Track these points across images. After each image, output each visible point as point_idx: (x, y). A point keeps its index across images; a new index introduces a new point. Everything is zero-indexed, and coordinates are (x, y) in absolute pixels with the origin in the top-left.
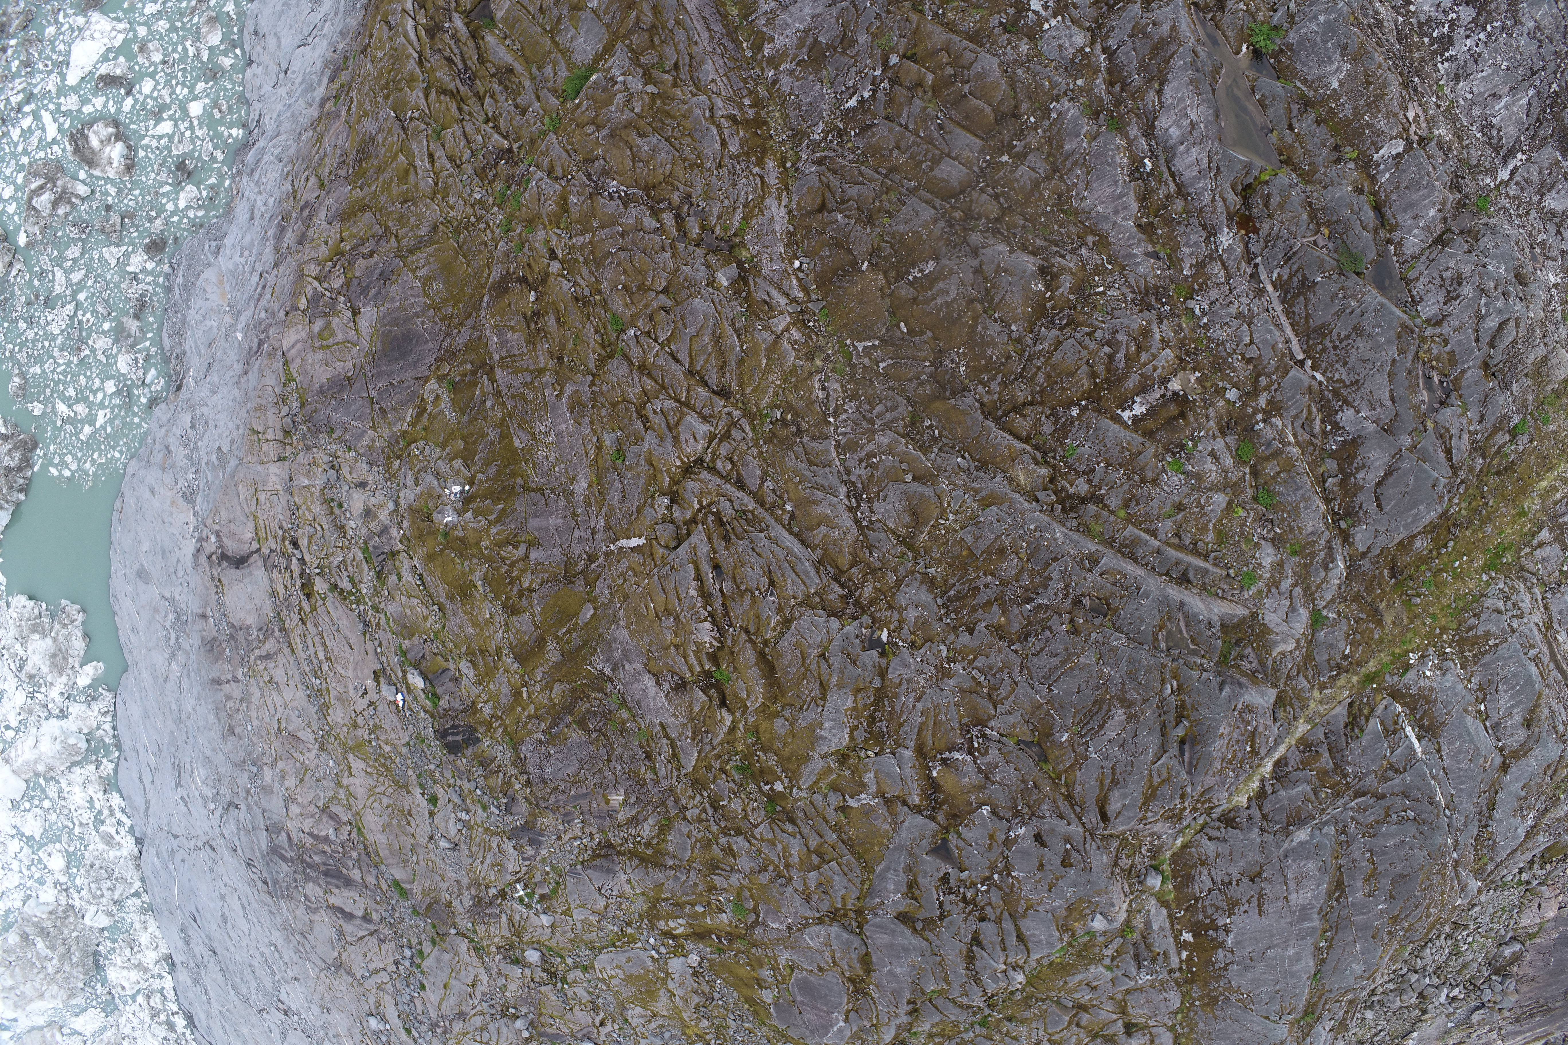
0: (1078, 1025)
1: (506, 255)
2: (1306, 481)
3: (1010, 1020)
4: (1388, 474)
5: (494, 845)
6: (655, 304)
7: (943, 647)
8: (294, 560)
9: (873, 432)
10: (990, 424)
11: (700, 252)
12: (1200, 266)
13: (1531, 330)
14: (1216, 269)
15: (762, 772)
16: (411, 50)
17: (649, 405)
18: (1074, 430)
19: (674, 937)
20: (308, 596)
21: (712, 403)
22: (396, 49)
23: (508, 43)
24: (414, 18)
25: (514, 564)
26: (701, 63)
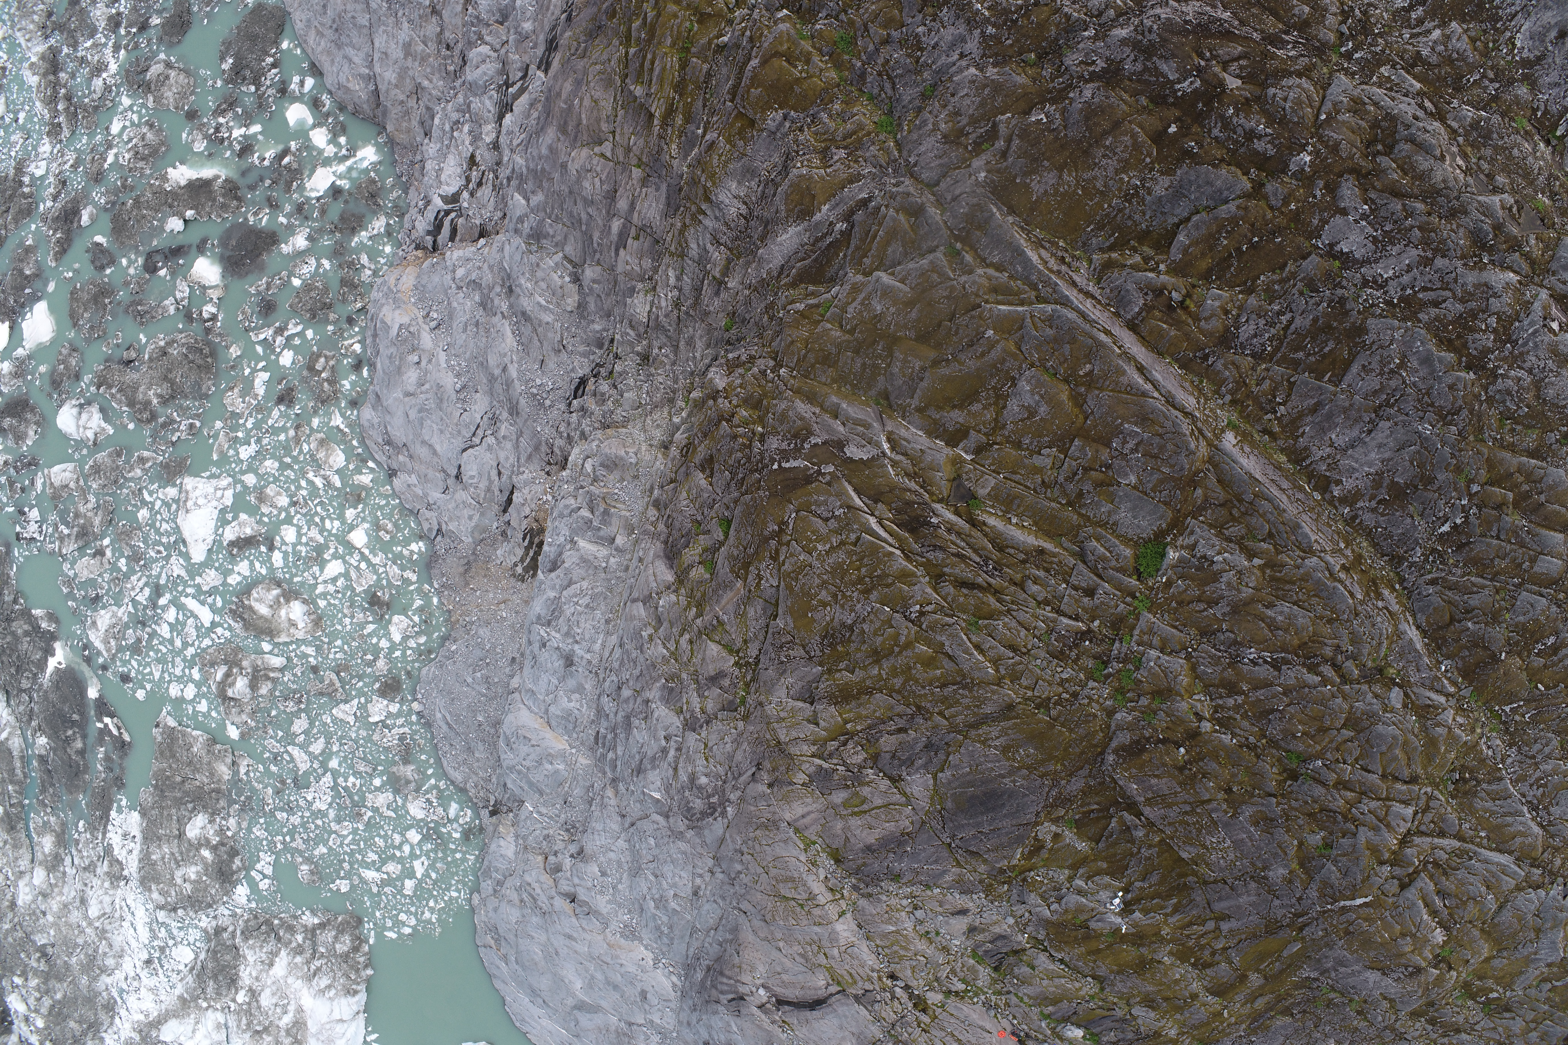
1: (1133, 723)
6: (1339, 739)
8: (897, 990)
9: (1536, 764)
11: (1364, 688)
17: (1354, 810)
20: (924, 1011)
21: (1410, 791)
22: (855, 545)
23: (1014, 520)
24: (872, 515)
25: (1202, 936)
26: (1296, 527)
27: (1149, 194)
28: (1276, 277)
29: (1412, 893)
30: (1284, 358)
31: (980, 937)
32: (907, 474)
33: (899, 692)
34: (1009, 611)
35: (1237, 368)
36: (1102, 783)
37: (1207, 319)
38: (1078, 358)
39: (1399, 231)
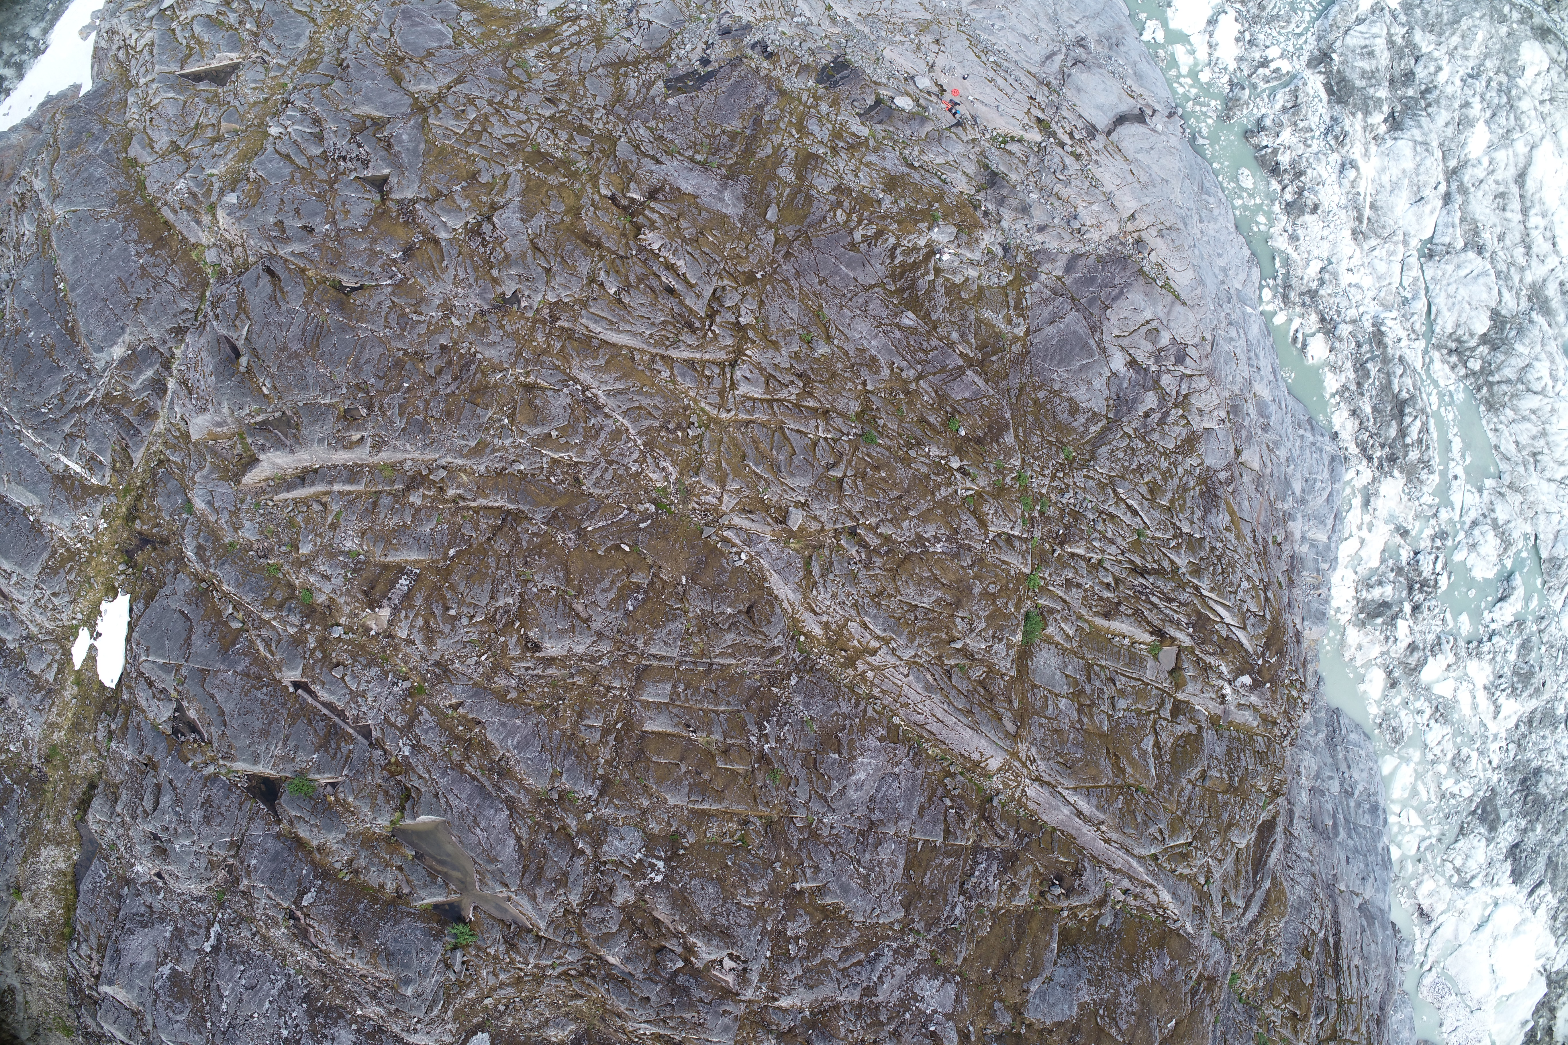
0: (213, 125)
1: (1008, 456)
2: (247, 599)
3: (266, 100)
4: (188, 641)
5: (759, 10)
6: (842, 466)
7: (457, 323)
8: (1070, 142)
9: (604, 455)
10: (512, 507)
11: (829, 526)
12: (414, 717)
13: (134, 817)
14: (400, 722)
15: (556, 168)
16: (1213, 596)
17: (801, 384)
18: (446, 538)
19: (569, 19)
20: (1039, 121)
21: (747, 412)
22: (1231, 593)
23: (1127, 641)
24: (1229, 626)
25: (859, 224)
26: (928, 688)
27: (1088, 981)
30: (958, 856)
31: (1016, 203)
32: (1212, 668)
33: (1161, 454)
34: (1123, 554)
35: (996, 834)
36: (997, 384)
37: (1028, 876)
38: (1129, 811)
39: (898, 1016)
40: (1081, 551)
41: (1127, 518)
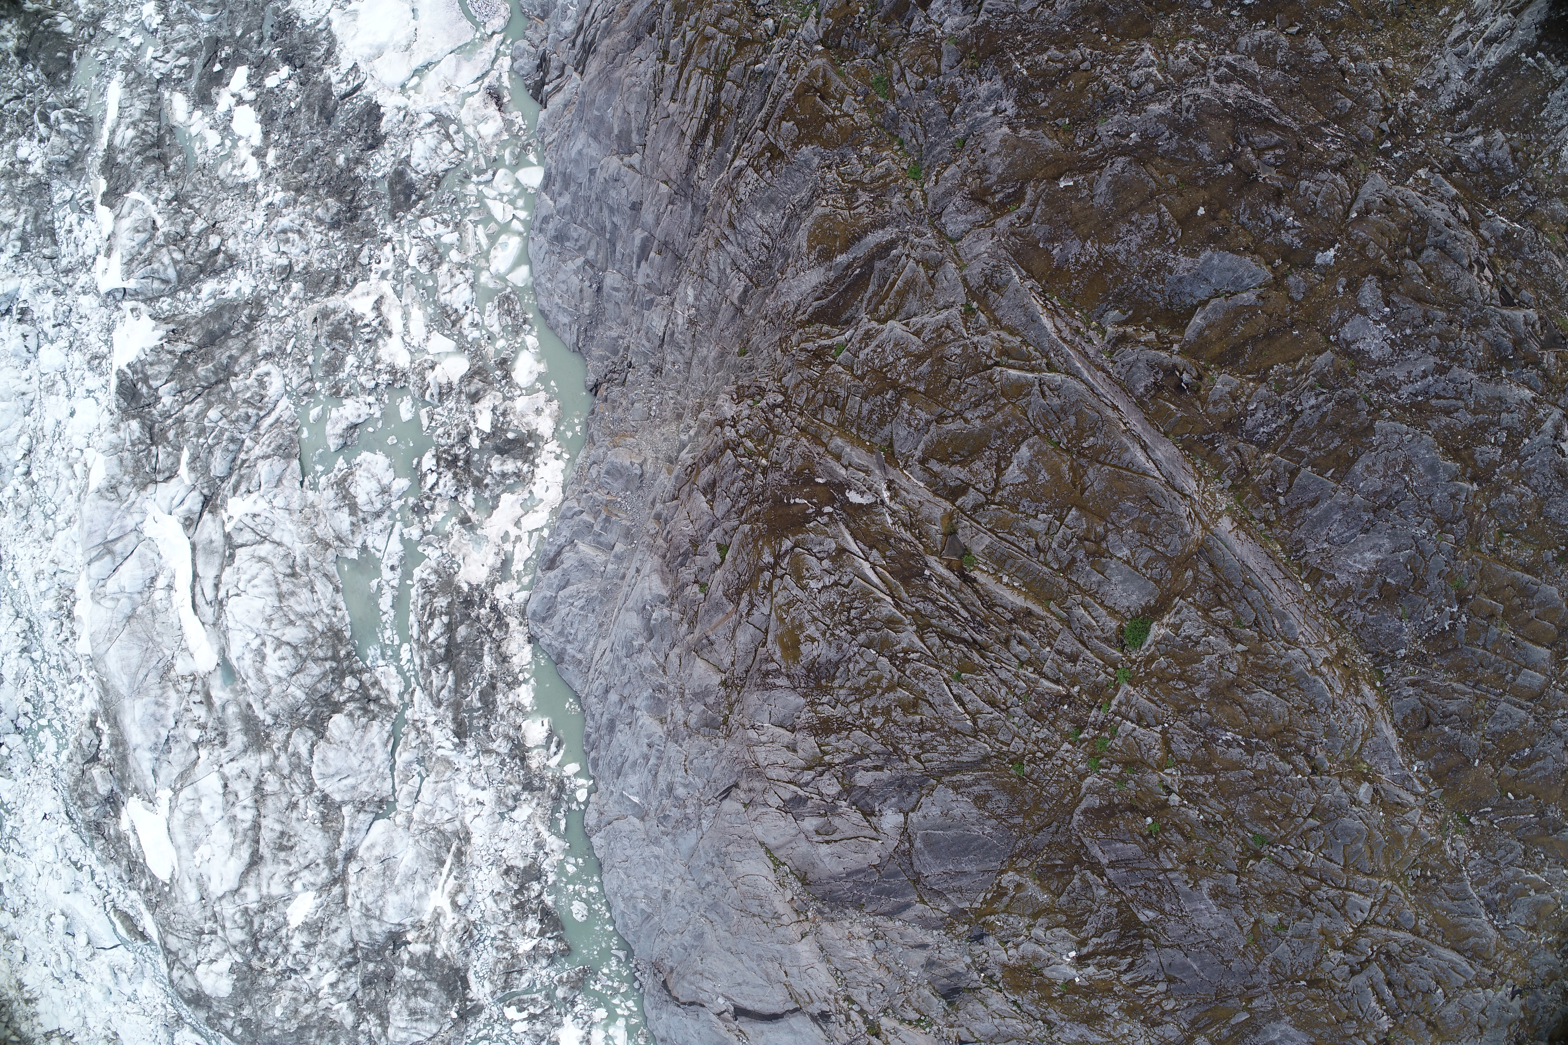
1: (1104, 789)
6: (1304, 827)
8: (852, 1013)
9: (1498, 870)
16: (876, 593)
17: (1312, 897)
20: (877, 1036)
21: (1369, 883)
22: (846, 587)
23: (1005, 579)
24: (867, 560)
25: (1152, 996)
26: (1283, 617)
27: (1171, 273)
28: (1289, 369)
29: (1360, 979)
30: (1289, 449)
31: (938, 971)
32: (904, 525)
33: (878, 731)
34: (992, 667)
35: (1240, 455)
36: (1069, 841)
37: (1215, 403)
38: (1083, 431)
39: (1419, 336)
40: (1046, 683)
41: (969, 696)
